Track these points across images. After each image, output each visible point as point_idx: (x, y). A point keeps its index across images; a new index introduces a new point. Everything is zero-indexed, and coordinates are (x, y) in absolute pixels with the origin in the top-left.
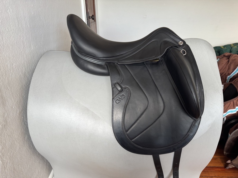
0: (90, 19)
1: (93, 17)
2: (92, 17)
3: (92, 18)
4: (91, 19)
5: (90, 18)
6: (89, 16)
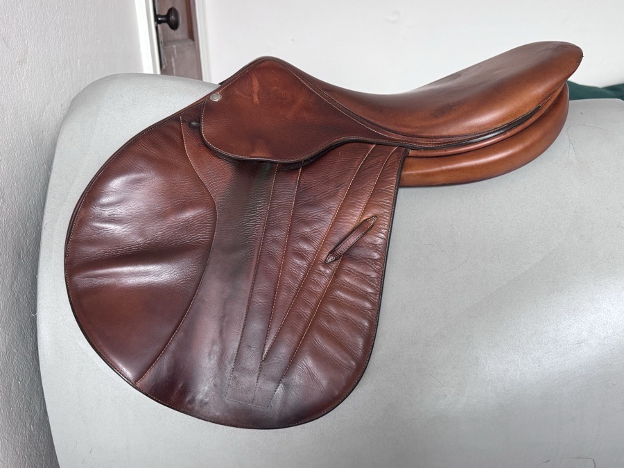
0: (159, 25)
1: (173, 17)
2: (168, 16)
3: (168, 21)
4: (166, 25)
5: (161, 22)
6: (157, 13)
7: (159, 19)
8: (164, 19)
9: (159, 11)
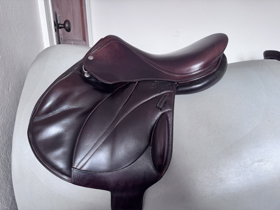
1: (67, 25)
2: (64, 24)
3: (64, 27)
5: (61, 28)
6: (58, 23)
7: (60, 26)
8: (62, 26)
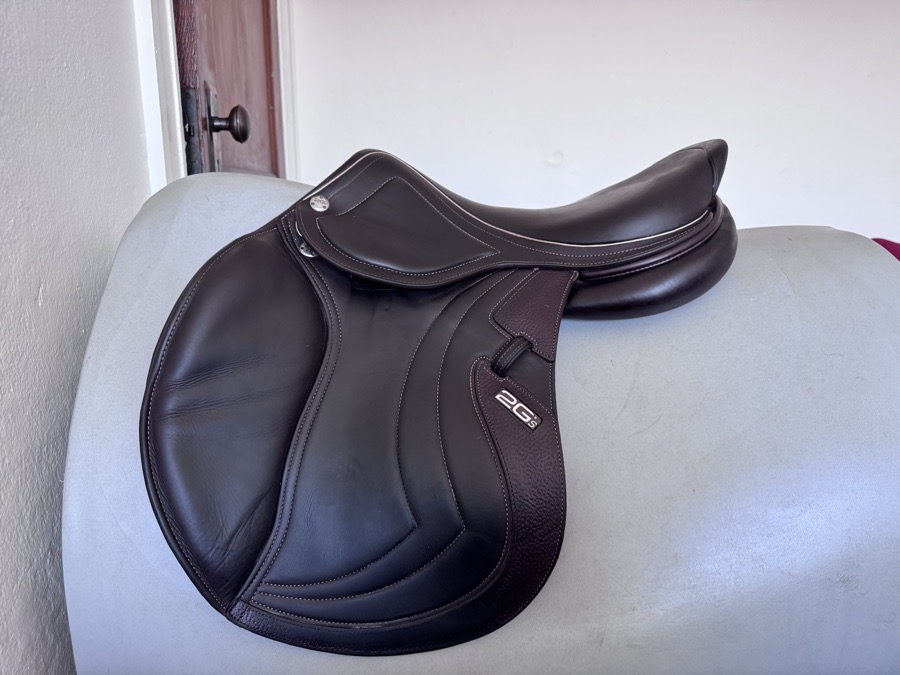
0: (215, 134)
1: (238, 122)
2: (230, 119)
3: (230, 128)
4: (228, 134)
5: (218, 129)
6: (212, 115)
7: (217, 123)
9: (216, 112)
